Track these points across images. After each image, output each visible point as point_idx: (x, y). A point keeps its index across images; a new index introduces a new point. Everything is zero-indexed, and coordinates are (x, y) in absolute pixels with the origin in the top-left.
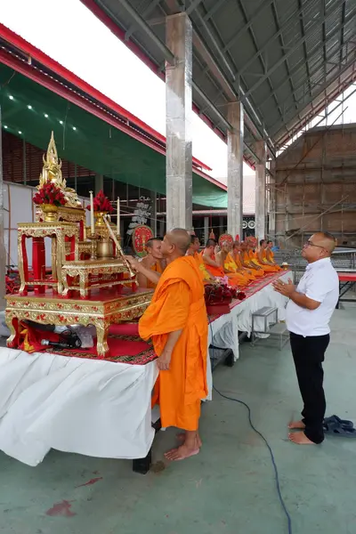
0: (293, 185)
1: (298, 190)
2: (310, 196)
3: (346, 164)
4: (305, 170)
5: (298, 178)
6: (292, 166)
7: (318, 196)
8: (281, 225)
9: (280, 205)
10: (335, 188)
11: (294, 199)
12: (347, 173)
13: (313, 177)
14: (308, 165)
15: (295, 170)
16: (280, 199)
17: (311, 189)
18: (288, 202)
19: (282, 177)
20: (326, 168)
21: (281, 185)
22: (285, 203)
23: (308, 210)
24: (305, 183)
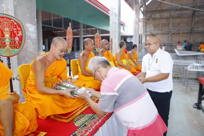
0: (155, 19)
1: (157, 22)
2: (164, 25)
4: (162, 11)
5: (158, 15)
6: (154, 9)
7: (168, 25)
9: (148, 30)
10: (177, 20)
11: (155, 26)
12: (184, 12)
13: (166, 15)
14: (164, 8)
15: (156, 11)
16: (148, 27)
17: (164, 21)
18: (152, 28)
19: (149, 15)
21: (149, 19)
22: (151, 28)
23: (163, 32)
24: (161, 18)
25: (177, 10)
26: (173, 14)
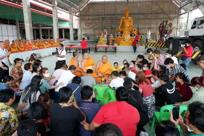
0: (86, 20)
1: (87, 22)
3: (100, 14)
4: (88, 15)
5: (87, 18)
7: (91, 23)
8: (82, 32)
9: (82, 26)
10: (97, 21)
11: (86, 24)
12: (100, 17)
13: (91, 18)
14: (90, 14)
15: (84, 15)
16: (82, 24)
17: (90, 21)
18: (84, 25)
19: (82, 17)
20: (94, 15)
21: (82, 20)
23: (89, 28)
24: (88, 20)
25: (97, 15)
26: (95, 17)
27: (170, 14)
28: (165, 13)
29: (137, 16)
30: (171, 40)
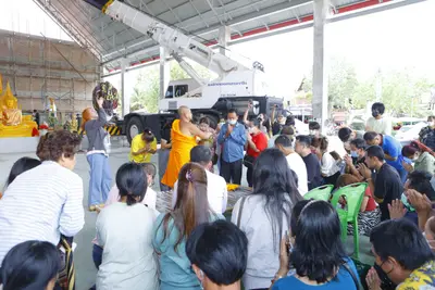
27: (85, 71)
28: (73, 69)
29: (7, 67)
30: (133, 119)
